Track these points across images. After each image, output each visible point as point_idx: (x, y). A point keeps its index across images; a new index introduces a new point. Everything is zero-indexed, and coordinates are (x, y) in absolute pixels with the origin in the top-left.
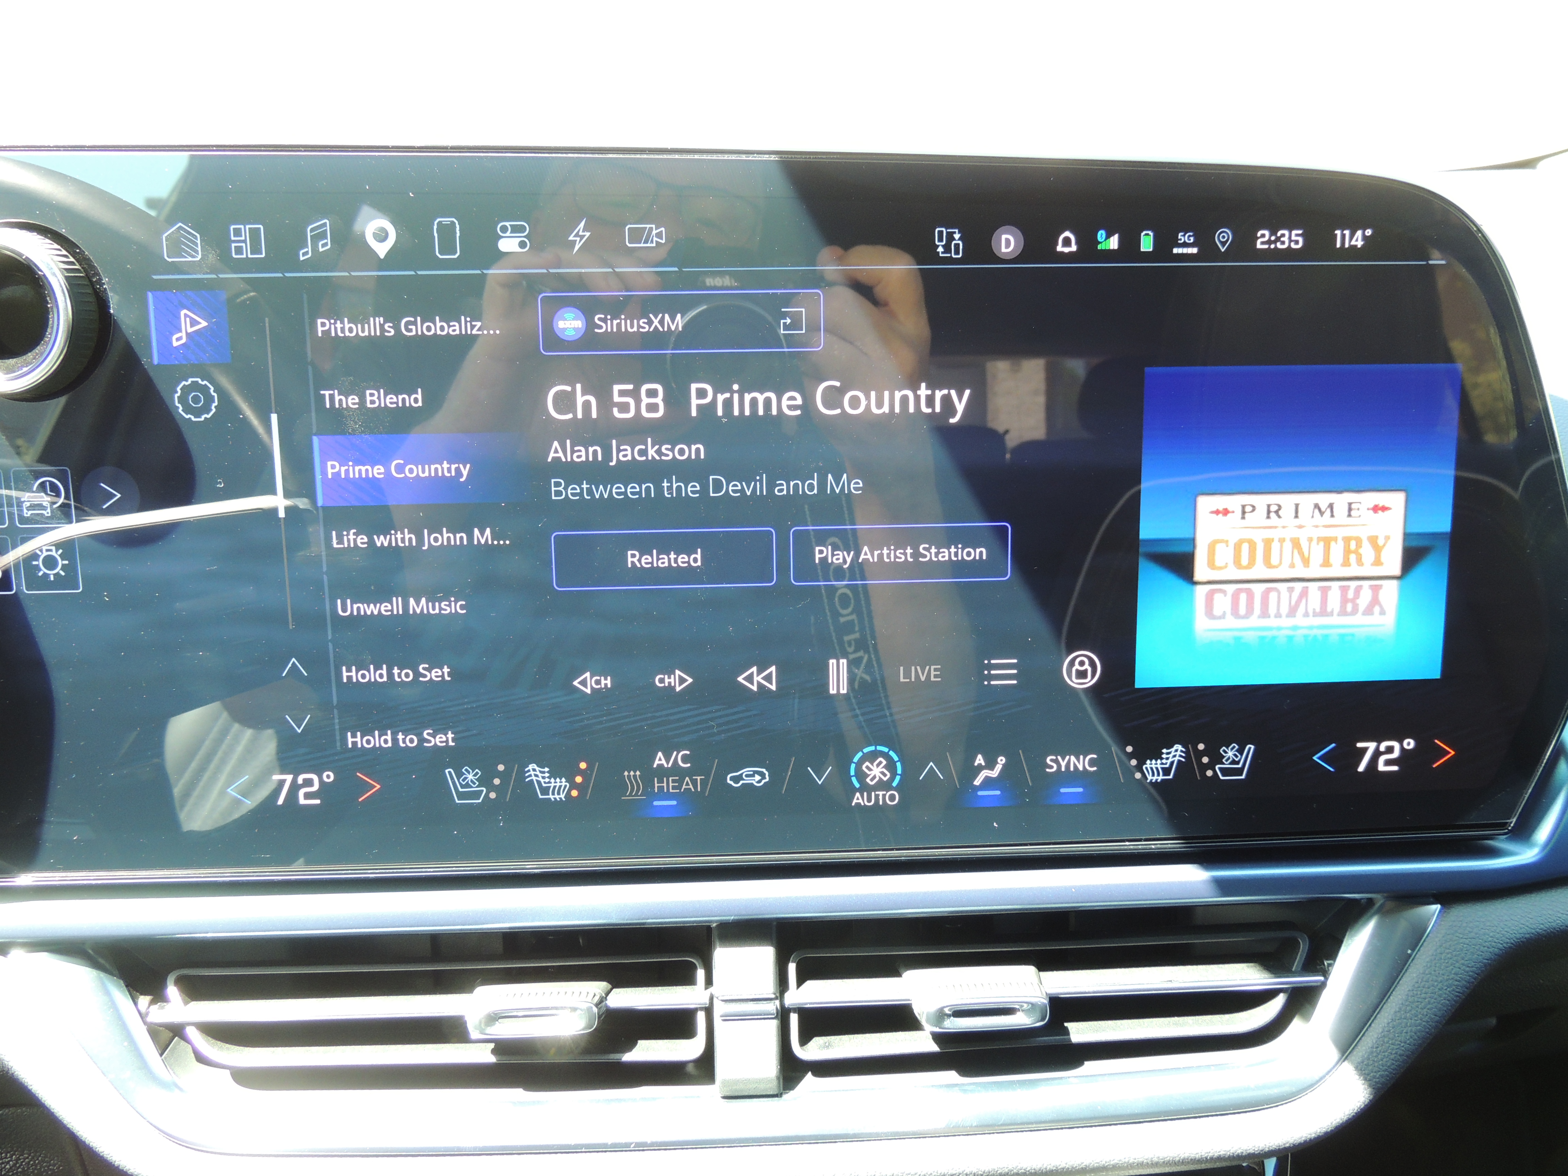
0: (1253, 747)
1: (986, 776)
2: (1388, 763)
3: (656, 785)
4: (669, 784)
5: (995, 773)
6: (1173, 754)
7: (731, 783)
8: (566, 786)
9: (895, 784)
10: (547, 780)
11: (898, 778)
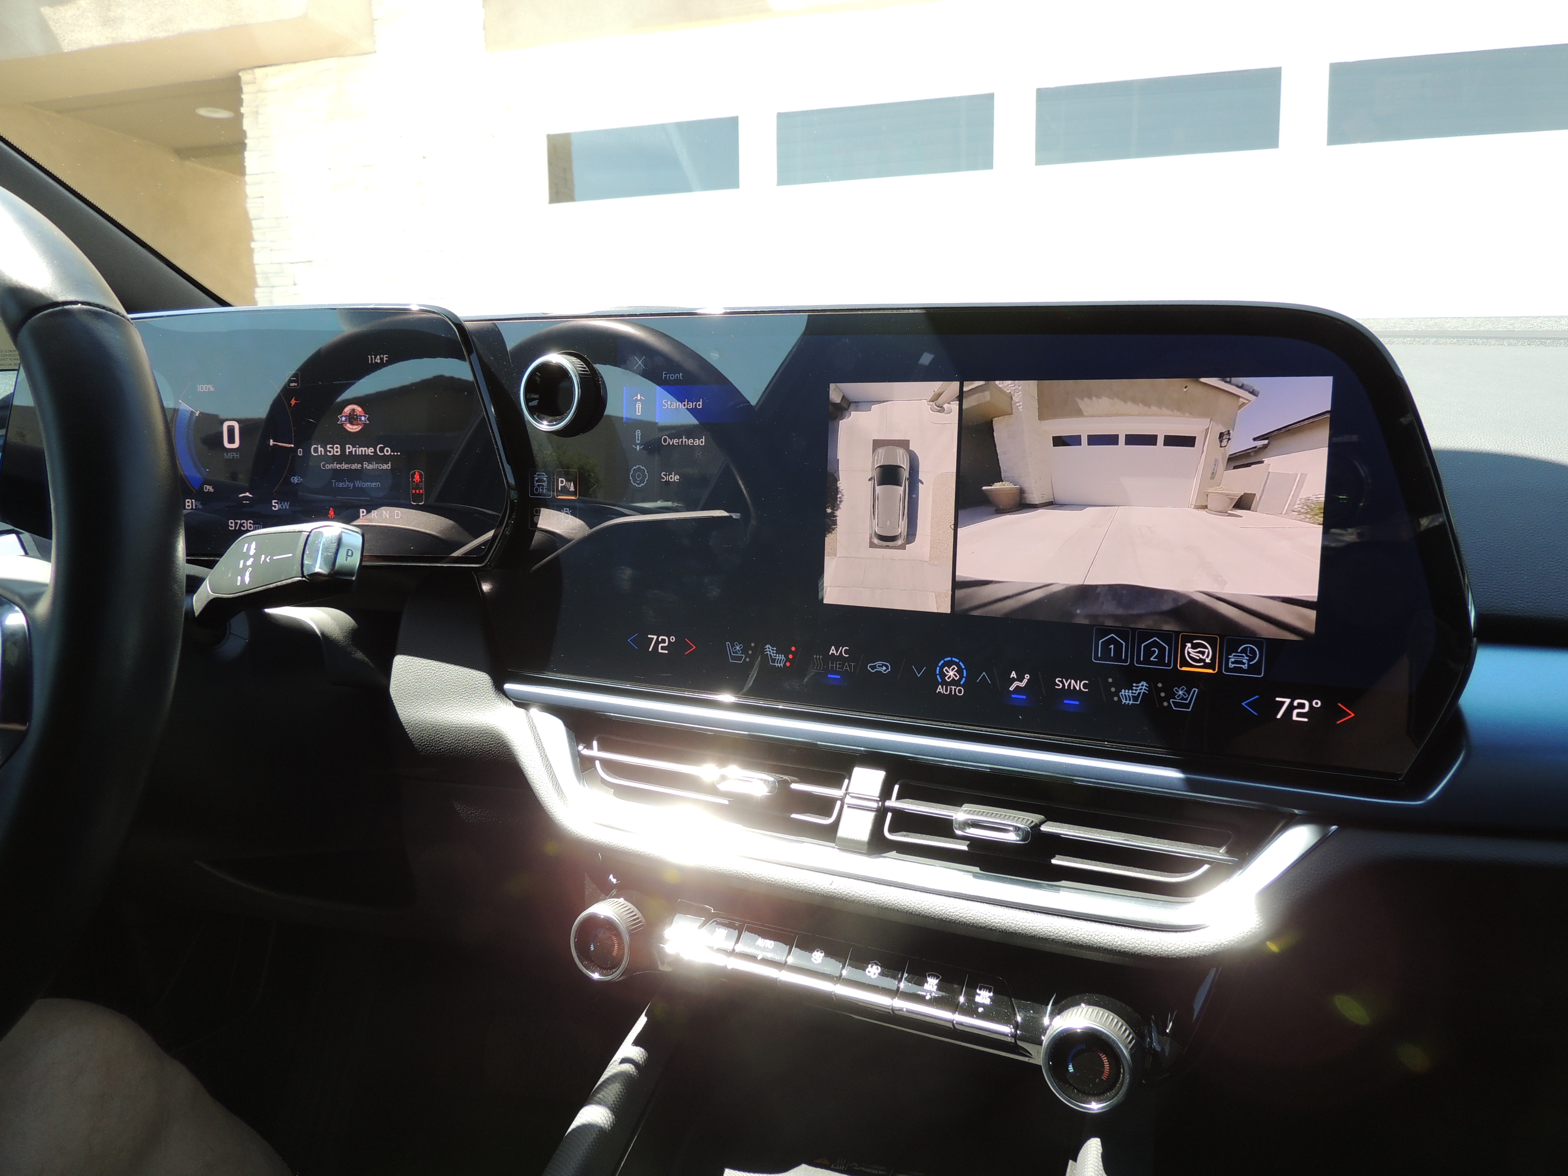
0: (1197, 690)
1: (1017, 686)
3: (830, 665)
4: (837, 665)
5: (1022, 684)
6: (1140, 687)
7: (870, 669)
8: (784, 659)
9: (962, 683)
10: (775, 655)
11: (964, 679)
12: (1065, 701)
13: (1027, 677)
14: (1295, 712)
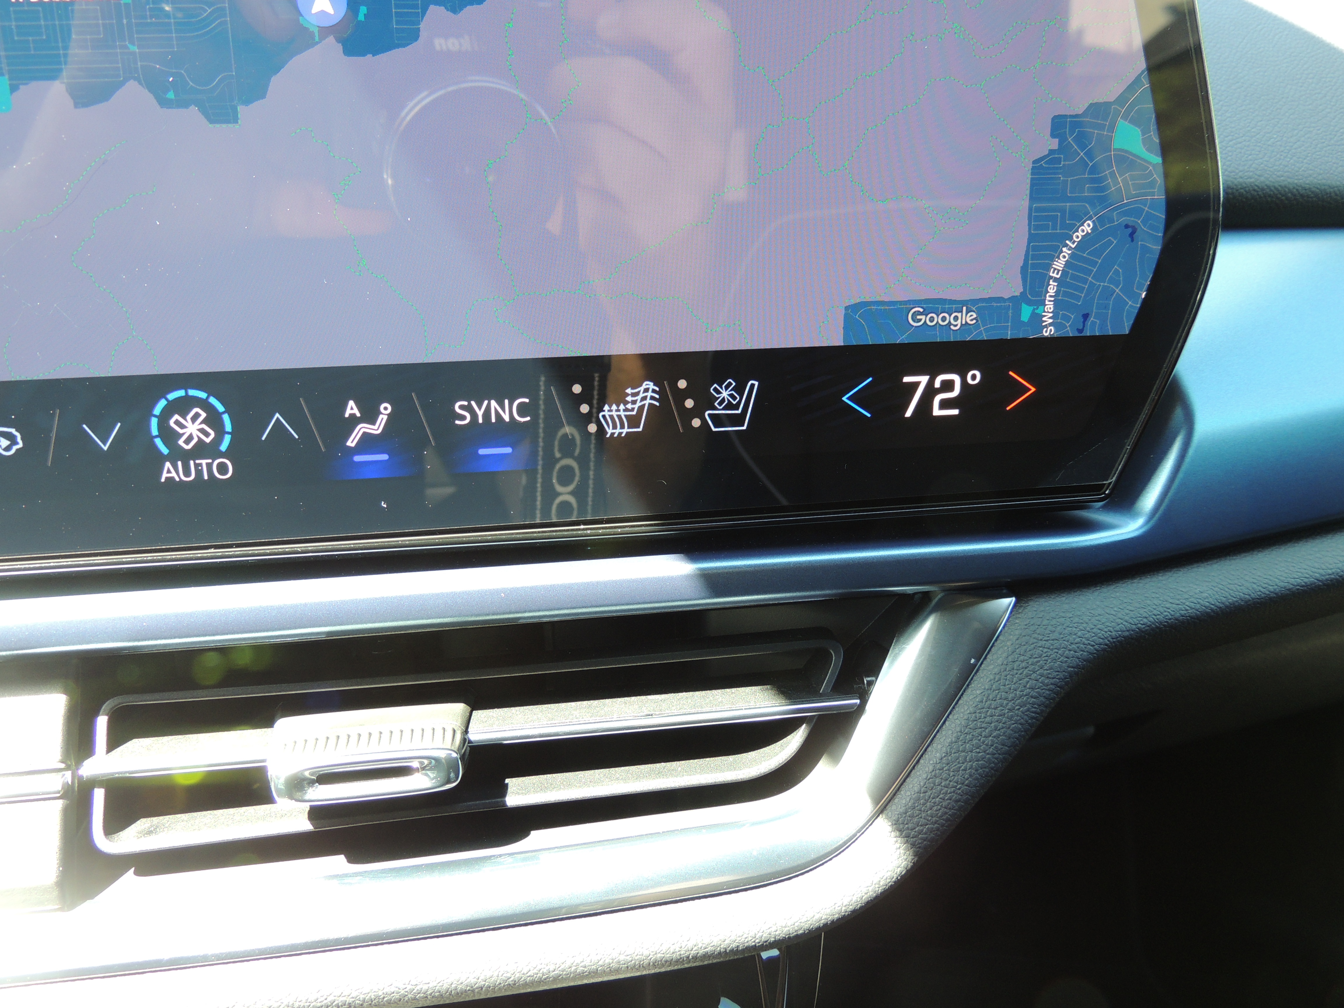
0: (756, 383)
1: (364, 433)
2: (945, 404)
5: (377, 428)
9: (224, 447)
11: (228, 438)
12: (482, 452)
13: (386, 409)
14: (938, 399)
